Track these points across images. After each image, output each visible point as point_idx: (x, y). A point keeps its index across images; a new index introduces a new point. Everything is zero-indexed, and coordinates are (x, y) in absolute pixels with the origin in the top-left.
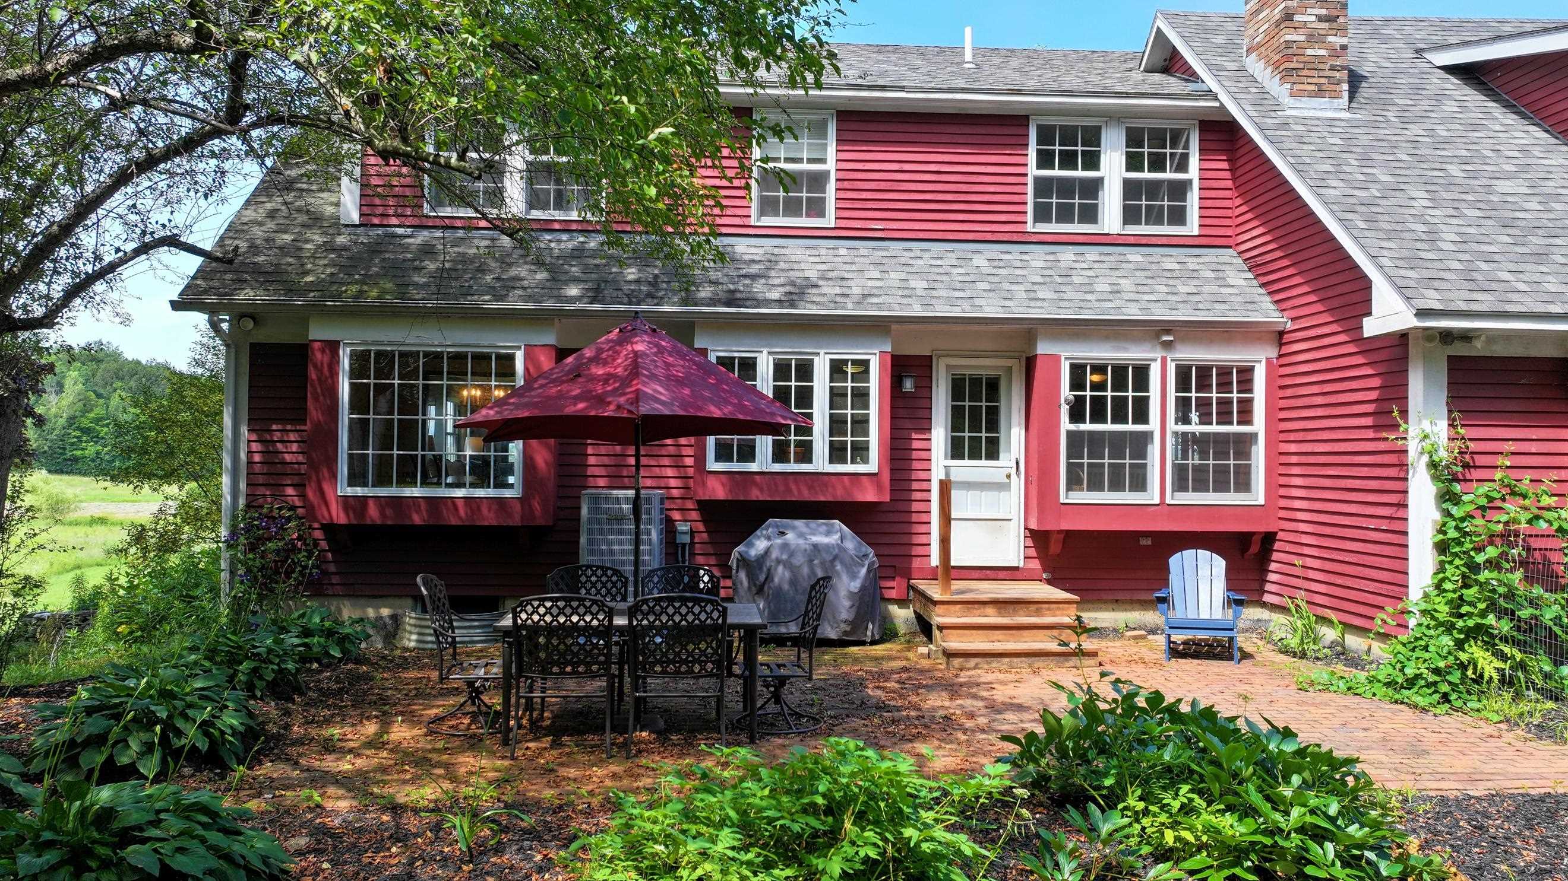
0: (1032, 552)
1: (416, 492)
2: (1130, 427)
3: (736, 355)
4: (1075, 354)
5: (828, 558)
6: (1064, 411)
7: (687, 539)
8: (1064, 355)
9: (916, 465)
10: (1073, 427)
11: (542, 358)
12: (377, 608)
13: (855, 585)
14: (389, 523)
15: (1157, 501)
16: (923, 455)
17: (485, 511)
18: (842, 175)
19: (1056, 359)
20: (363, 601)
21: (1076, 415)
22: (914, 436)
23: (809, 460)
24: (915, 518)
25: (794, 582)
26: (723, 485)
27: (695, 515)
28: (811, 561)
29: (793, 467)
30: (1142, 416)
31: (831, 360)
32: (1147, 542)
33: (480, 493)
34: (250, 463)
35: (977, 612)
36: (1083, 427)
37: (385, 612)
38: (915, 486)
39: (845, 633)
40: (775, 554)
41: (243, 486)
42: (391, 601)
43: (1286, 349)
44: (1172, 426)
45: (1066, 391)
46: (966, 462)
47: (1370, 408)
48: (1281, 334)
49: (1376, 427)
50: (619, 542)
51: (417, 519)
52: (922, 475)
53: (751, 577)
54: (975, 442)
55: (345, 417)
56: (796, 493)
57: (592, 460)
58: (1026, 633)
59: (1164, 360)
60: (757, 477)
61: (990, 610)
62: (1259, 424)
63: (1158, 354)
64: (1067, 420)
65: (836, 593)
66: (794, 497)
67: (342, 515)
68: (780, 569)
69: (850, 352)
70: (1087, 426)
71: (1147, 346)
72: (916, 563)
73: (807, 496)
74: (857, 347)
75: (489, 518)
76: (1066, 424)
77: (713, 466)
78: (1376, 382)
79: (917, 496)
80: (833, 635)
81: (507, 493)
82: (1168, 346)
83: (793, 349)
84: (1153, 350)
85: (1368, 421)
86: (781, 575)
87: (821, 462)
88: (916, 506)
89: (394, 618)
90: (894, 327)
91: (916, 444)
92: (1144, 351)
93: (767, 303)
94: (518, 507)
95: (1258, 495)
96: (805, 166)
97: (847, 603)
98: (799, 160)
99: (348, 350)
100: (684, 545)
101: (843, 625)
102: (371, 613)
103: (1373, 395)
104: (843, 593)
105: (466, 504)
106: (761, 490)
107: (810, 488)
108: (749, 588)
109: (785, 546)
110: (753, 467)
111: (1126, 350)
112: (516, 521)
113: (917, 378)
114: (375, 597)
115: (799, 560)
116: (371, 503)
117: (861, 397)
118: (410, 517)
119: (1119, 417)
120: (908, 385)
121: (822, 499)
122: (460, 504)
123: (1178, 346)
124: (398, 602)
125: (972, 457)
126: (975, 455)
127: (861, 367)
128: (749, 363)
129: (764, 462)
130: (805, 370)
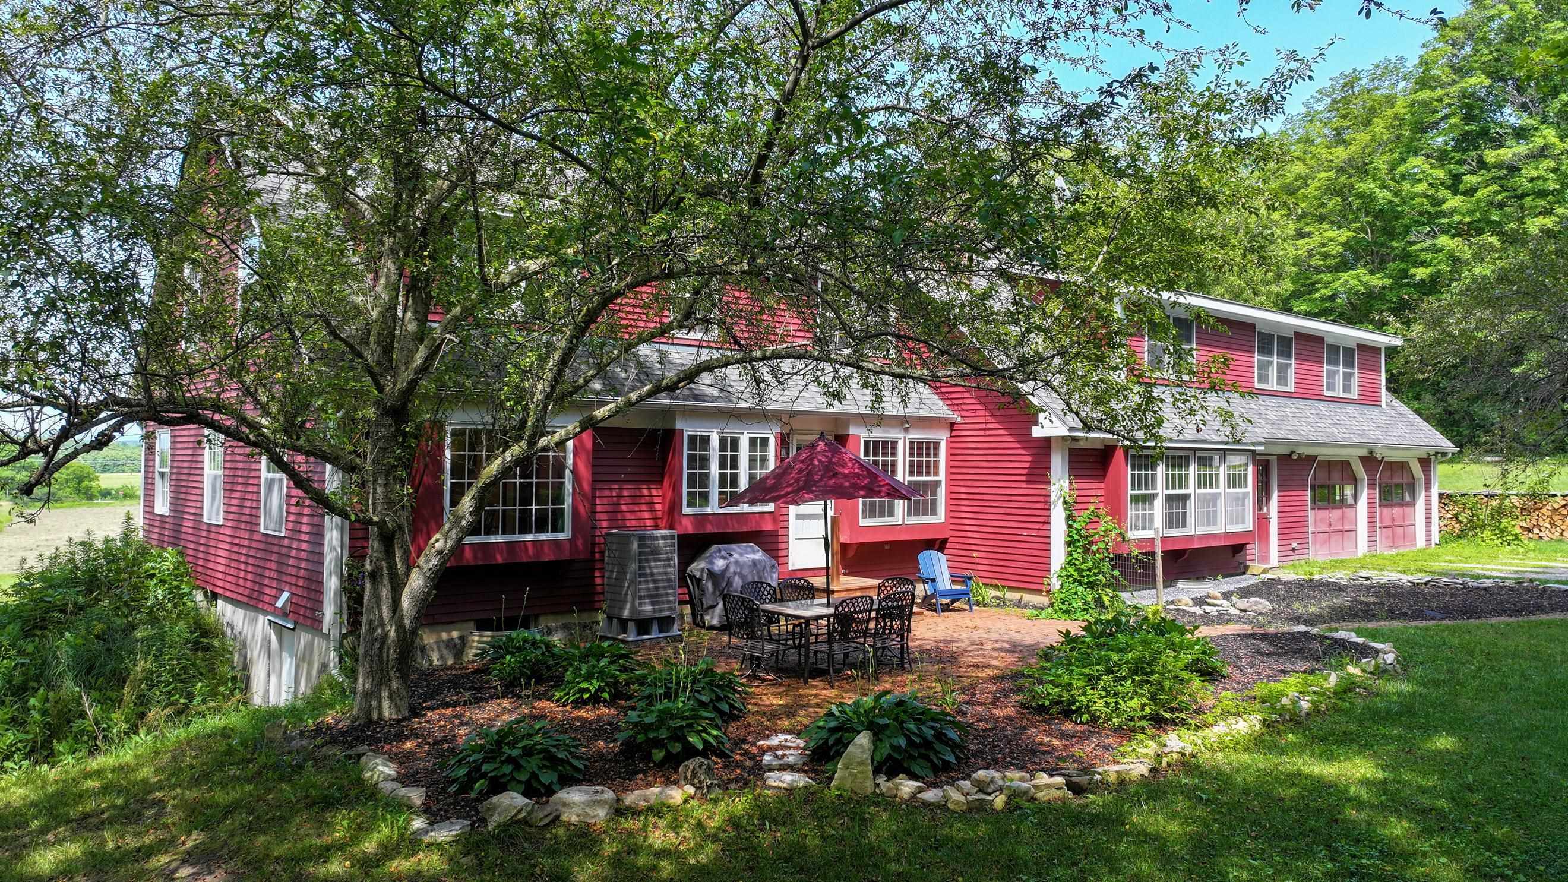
1: (499, 538)
3: (698, 433)
4: (867, 435)
8: (862, 435)
12: (449, 632)
14: (479, 563)
15: (899, 523)
17: (546, 549)
19: (858, 437)
20: (439, 627)
24: (780, 539)
26: (691, 523)
29: (732, 509)
31: (749, 438)
32: (887, 547)
33: (543, 537)
37: (455, 634)
40: (732, 569)
41: (346, 540)
42: (458, 626)
43: (954, 433)
44: (907, 477)
47: (1024, 472)
48: (952, 424)
49: (1027, 482)
50: (656, 567)
51: (500, 560)
53: (716, 585)
55: (448, 481)
56: (731, 526)
59: (904, 439)
60: (710, 517)
62: (942, 477)
63: (902, 435)
66: (731, 530)
68: (737, 578)
69: (761, 433)
71: (897, 430)
73: (739, 528)
74: (763, 429)
75: (548, 556)
77: (687, 511)
78: (1029, 458)
81: (561, 536)
82: (906, 430)
83: (731, 430)
84: (900, 432)
85: (1023, 478)
86: (737, 582)
87: (744, 505)
88: (781, 532)
89: (462, 638)
90: (783, 416)
92: (896, 433)
93: (715, 398)
94: (568, 546)
95: (941, 516)
99: (450, 429)
102: (444, 636)
103: (1027, 465)
105: (532, 546)
106: (713, 526)
107: (738, 523)
108: (714, 592)
109: (737, 562)
110: (708, 510)
111: (889, 432)
112: (566, 556)
114: (448, 623)
115: (746, 572)
116: (468, 549)
117: (765, 462)
118: (495, 558)
121: (745, 530)
122: (529, 545)
123: (911, 430)
124: (465, 625)
127: (765, 441)
128: (705, 440)
129: (713, 507)
130: (735, 444)
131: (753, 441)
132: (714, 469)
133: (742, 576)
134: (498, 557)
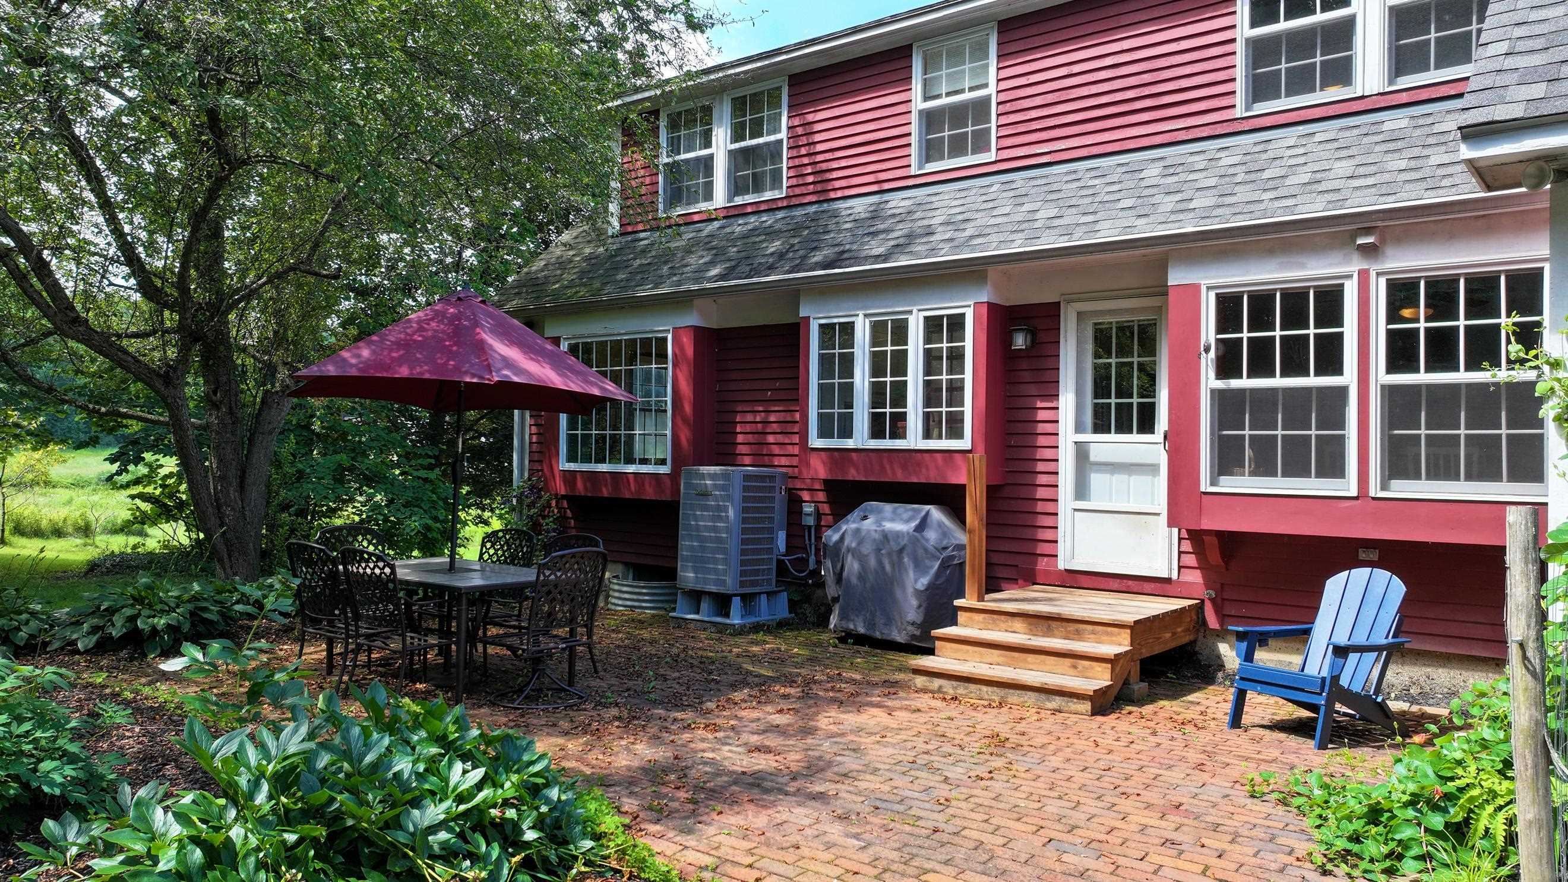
0: (1191, 560)
1: (605, 467)
2: (1312, 381)
3: (835, 320)
4: (1222, 281)
5: (896, 548)
6: (1207, 364)
7: (810, 521)
8: (1204, 283)
9: (1042, 441)
10: (1220, 384)
11: (685, 340)
13: (923, 582)
14: (589, 495)
15: (1353, 492)
16: (1049, 428)
17: (646, 484)
18: (1003, 97)
19: (1195, 290)
21: (1227, 366)
22: (1039, 404)
23: (903, 436)
24: (1040, 507)
25: (862, 577)
26: (824, 463)
27: (821, 496)
28: (878, 550)
29: (887, 444)
30: (1330, 361)
31: (926, 318)
32: (1368, 556)
33: (644, 469)
34: (531, 443)
35: (1003, 626)
36: (1235, 383)
38: (1041, 467)
39: (913, 637)
40: (848, 542)
41: (527, 462)
44: (1381, 376)
45: (1208, 332)
46: (1113, 437)
51: (605, 493)
52: (1048, 454)
54: (1124, 411)
56: (889, 471)
57: (740, 438)
58: (1031, 658)
59: (1364, 275)
60: (854, 455)
61: (1018, 624)
63: (1355, 265)
64: (1212, 374)
65: (904, 588)
66: (888, 478)
67: (563, 487)
69: (945, 307)
70: (1244, 383)
71: (1336, 256)
72: (1042, 564)
73: (900, 477)
74: (951, 300)
75: (649, 493)
76: (1209, 381)
77: (816, 442)
79: (1043, 479)
80: (900, 638)
81: (662, 470)
82: (1370, 251)
83: (887, 308)
84: (1348, 261)
87: (914, 439)
88: (1041, 493)
90: (991, 269)
91: (1042, 415)
92: (1330, 265)
93: (867, 259)
94: (668, 483)
96: (967, 96)
97: (914, 603)
98: (962, 91)
99: (566, 344)
100: (810, 527)
101: (910, 628)
104: (910, 590)
105: (635, 480)
106: (857, 470)
107: (904, 467)
110: (850, 444)
111: (1303, 266)
112: (667, 496)
113: (1032, 333)
115: (867, 549)
116: (578, 476)
117: (956, 357)
118: (601, 491)
119: (1295, 366)
120: (1020, 341)
121: (915, 481)
122: (631, 478)
123: (1390, 251)
125: (1120, 430)
126: (1124, 427)
127: (956, 323)
128: (848, 329)
129: (861, 438)
130: (900, 331)
131: (933, 326)
132: (862, 379)
133: (861, 559)
134: (604, 490)
